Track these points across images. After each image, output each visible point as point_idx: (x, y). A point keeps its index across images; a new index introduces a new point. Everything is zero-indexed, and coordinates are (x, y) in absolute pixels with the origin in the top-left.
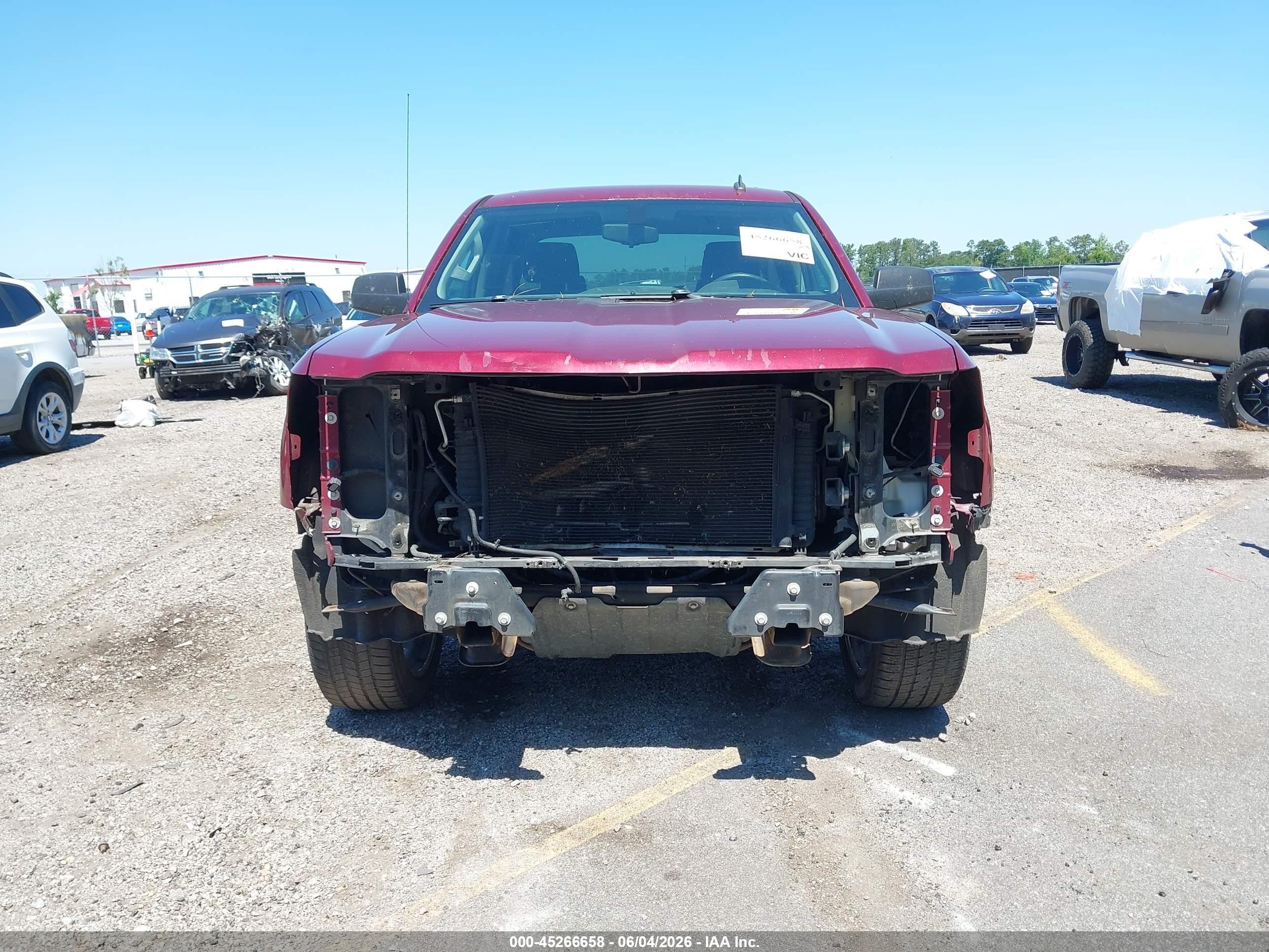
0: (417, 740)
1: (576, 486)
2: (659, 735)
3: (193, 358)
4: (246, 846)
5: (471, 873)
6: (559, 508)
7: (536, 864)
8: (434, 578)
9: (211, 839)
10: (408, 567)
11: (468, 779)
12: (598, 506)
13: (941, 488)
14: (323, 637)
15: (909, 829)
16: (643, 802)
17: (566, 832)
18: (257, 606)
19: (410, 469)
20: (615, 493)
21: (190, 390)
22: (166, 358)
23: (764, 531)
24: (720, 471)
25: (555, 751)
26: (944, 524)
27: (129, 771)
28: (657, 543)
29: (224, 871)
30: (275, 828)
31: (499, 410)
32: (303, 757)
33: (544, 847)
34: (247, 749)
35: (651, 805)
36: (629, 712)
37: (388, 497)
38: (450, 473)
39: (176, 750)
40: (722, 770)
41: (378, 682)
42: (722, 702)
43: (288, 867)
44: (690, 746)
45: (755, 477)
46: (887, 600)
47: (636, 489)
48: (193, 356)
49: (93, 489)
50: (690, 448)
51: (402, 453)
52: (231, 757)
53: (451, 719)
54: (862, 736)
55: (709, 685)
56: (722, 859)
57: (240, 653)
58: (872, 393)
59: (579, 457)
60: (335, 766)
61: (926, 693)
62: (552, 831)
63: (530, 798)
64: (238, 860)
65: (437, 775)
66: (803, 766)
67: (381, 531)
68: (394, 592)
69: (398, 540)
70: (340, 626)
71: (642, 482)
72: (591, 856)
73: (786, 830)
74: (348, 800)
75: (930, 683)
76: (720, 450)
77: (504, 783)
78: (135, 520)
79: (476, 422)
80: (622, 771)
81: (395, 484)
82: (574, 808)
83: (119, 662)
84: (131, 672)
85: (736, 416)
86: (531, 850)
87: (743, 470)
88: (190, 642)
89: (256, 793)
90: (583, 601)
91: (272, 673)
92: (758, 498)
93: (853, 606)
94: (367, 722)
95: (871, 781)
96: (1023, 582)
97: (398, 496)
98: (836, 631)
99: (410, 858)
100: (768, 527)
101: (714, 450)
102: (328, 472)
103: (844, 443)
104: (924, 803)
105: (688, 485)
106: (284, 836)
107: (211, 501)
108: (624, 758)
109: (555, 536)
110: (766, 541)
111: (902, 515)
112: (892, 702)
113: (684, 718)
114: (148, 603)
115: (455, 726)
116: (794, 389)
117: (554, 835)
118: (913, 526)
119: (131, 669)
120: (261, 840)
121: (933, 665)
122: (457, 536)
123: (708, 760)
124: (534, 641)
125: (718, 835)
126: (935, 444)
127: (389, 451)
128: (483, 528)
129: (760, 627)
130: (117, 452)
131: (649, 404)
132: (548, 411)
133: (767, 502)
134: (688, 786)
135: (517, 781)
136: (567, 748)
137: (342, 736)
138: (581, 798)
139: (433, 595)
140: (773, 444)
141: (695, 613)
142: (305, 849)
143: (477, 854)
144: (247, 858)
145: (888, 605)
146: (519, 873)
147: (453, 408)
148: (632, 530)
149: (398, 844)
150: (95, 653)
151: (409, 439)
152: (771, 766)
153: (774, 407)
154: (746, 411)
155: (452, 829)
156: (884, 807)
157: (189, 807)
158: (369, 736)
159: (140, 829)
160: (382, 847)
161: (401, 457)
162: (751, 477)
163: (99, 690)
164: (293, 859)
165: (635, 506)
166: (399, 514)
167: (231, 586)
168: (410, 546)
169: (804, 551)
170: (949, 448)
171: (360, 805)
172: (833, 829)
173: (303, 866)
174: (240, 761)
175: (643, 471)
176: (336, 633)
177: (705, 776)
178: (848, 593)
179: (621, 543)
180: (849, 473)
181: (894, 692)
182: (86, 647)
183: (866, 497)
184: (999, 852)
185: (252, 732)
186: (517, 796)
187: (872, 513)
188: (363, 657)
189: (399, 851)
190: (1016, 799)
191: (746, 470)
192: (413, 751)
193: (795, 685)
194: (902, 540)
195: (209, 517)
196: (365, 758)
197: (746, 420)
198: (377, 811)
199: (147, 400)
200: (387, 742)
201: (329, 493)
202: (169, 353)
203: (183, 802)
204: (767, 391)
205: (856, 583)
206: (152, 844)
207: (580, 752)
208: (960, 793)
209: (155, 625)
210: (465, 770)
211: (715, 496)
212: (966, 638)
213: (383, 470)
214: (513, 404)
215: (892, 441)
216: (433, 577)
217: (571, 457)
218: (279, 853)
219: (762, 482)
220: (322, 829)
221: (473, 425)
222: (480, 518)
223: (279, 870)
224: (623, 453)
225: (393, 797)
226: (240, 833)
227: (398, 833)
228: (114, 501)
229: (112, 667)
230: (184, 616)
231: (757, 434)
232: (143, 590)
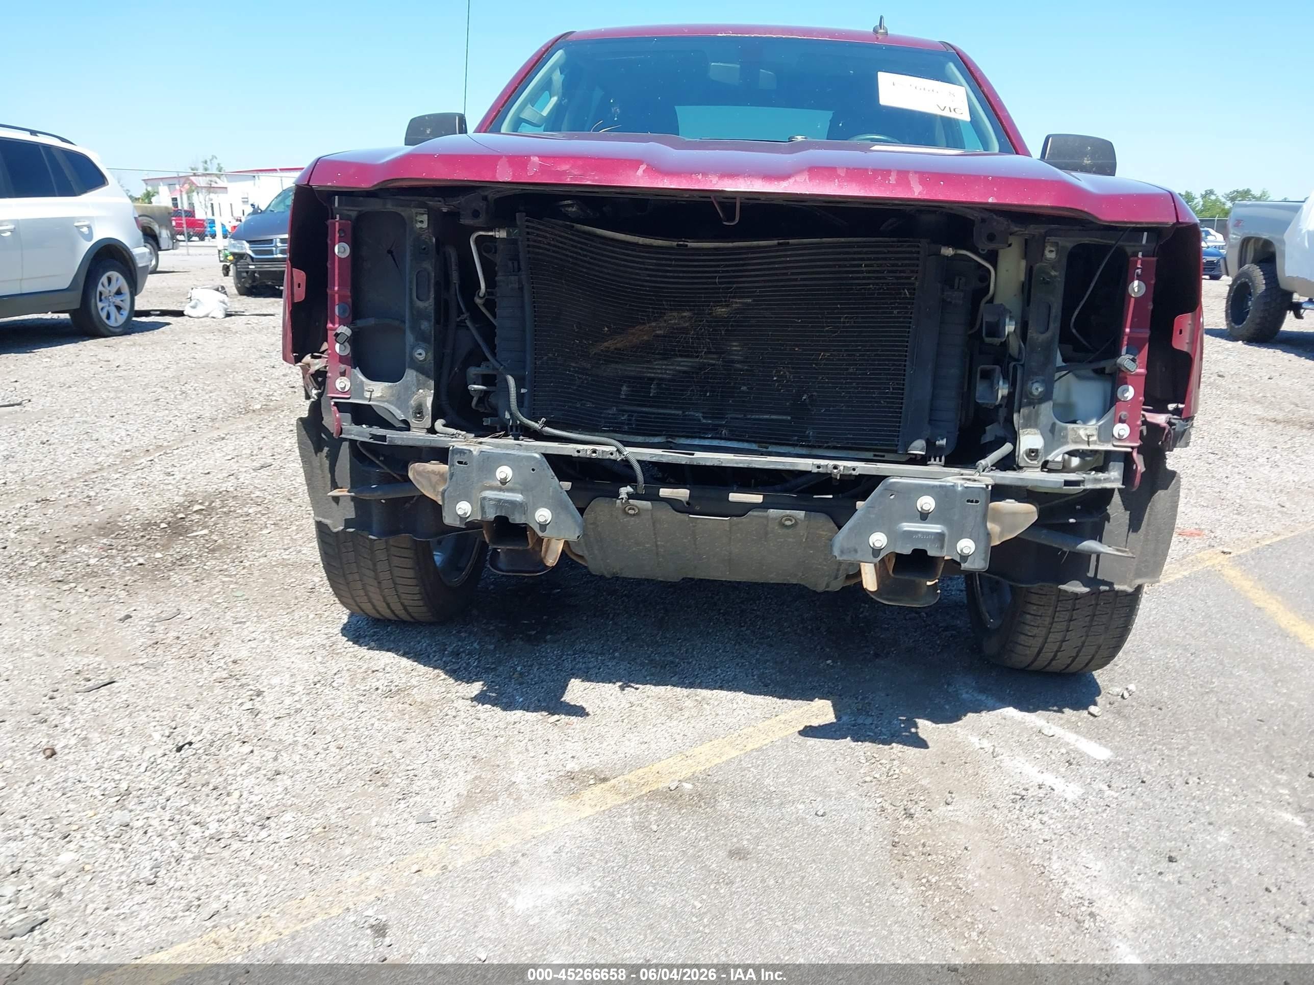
0: (444, 659)
1: (648, 362)
2: (735, 678)
3: (271, 252)
4: (218, 765)
5: (483, 825)
6: (624, 388)
7: (567, 821)
8: (457, 458)
9: (178, 754)
10: (428, 444)
11: (498, 710)
12: (675, 390)
13: (1131, 389)
14: (331, 527)
15: (1051, 822)
16: (708, 757)
17: (608, 783)
18: (289, 500)
19: (437, 322)
20: (697, 373)
21: (267, 286)
22: (243, 251)
23: (890, 431)
24: (838, 351)
25: (607, 685)
26: (1130, 437)
27: (102, 667)
28: (747, 441)
29: (184, 793)
30: (255, 748)
31: (554, 252)
32: (306, 668)
33: (578, 801)
34: (244, 653)
35: (717, 761)
36: (700, 649)
37: (407, 355)
38: (489, 333)
39: (162, 647)
40: (810, 726)
41: (401, 589)
42: (816, 647)
43: (260, 797)
44: (772, 694)
45: (884, 360)
46: (1045, 531)
47: (725, 370)
48: (272, 251)
49: (144, 372)
50: (798, 318)
51: (428, 299)
52: (223, 661)
53: (487, 639)
54: (990, 702)
55: (801, 626)
56: (805, 839)
57: (258, 547)
58: (1050, 255)
59: (654, 324)
60: (341, 681)
61: (1077, 656)
62: (592, 782)
63: (570, 739)
64: (204, 782)
65: (461, 701)
66: (913, 730)
67: (399, 398)
68: (411, 475)
69: (419, 412)
70: (352, 515)
71: (733, 362)
72: (637, 817)
73: (890, 809)
74: (349, 723)
75: (1083, 643)
76: (840, 322)
77: (541, 718)
78: (180, 404)
79: (523, 264)
80: (686, 716)
81: (417, 339)
82: (623, 756)
83: (123, 546)
84: (133, 557)
85: (864, 278)
86: (562, 803)
87: (868, 351)
88: (206, 531)
89: (242, 704)
90: (647, 504)
91: (290, 571)
92: (885, 388)
93: (1002, 533)
94: (389, 634)
95: (1000, 757)
96: (1188, 538)
97: (420, 354)
98: (978, 564)
99: (411, 800)
100: (896, 426)
101: (831, 322)
102: (337, 319)
103: (1007, 320)
104: (1072, 791)
105: (793, 368)
106: (264, 758)
107: (265, 391)
108: (689, 701)
109: (616, 423)
110: (891, 445)
111: (1074, 422)
112: (1032, 662)
113: (768, 661)
114: (170, 487)
115: (492, 647)
116: (945, 245)
117: (593, 787)
118: (1089, 436)
119: (134, 554)
120: (235, 760)
121: (1092, 620)
122: (494, 412)
123: (793, 713)
124: (586, 552)
125: (801, 806)
126: (1128, 330)
127: (411, 294)
128: (526, 403)
129: (876, 552)
130: (179, 340)
131: (750, 256)
132: (617, 258)
133: (895, 393)
134: (766, 742)
135: (556, 717)
136: (621, 684)
137: (356, 647)
138: (632, 744)
139: (454, 478)
140: (911, 318)
141: (790, 531)
142: (286, 777)
143: (495, 803)
144: (216, 780)
145: (1045, 538)
146: (543, 831)
147: (496, 247)
148: (716, 422)
149: (399, 781)
150: (100, 535)
151: (437, 284)
152: (873, 727)
153: (916, 269)
154: (878, 272)
155: (469, 769)
156: (1018, 791)
157: (161, 714)
158: (388, 650)
159: (97, 735)
160: (380, 783)
161: (426, 304)
162: (879, 360)
163: (94, 574)
164: (269, 788)
165: (722, 392)
166: (422, 378)
167: (265, 477)
168: (434, 420)
169: (940, 461)
170: (1147, 335)
171: (362, 730)
172: (951, 813)
173: (280, 797)
174: (231, 666)
175: (735, 346)
176: (348, 523)
177: (789, 732)
178: (998, 517)
179: (701, 438)
180: (1009, 363)
181: (1037, 650)
182: (92, 528)
183: (1031, 393)
184: (1174, 864)
185: (254, 635)
186: (554, 735)
187: (1037, 415)
188: (381, 556)
189: (398, 790)
190: (1194, 798)
191: (873, 351)
192: (437, 671)
193: (907, 634)
194: (1072, 453)
195: (258, 407)
196: (379, 674)
197: (877, 284)
198: (381, 738)
199: (217, 290)
200: (408, 658)
201: (337, 346)
202: (247, 245)
203: (155, 708)
204: (909, 246)
205: (1009, 505)
206: (108, 753)
207: (637, 689)
208: (1117, 783)
209: (172, 511)
210: (496, 698)
211: (828, 383)
212: (1139, 589)
213: (404, 322)
214: (573, 246)
215: (1073, 320)
216: (456, 456)
217: (644, 324)
218: (253, 779)
219: (892, 368)
220: (311, 754)
221: (519, 269)
222: (523, 391)
223: (249, 800)
224: (711, 322)
225: (404, 724)
226: (213, 750)
227: (402, 767)
228: (162, 384)
229: (114, 551)
230: (207, 504)
231: (891, 303)
232: (169, 474)
